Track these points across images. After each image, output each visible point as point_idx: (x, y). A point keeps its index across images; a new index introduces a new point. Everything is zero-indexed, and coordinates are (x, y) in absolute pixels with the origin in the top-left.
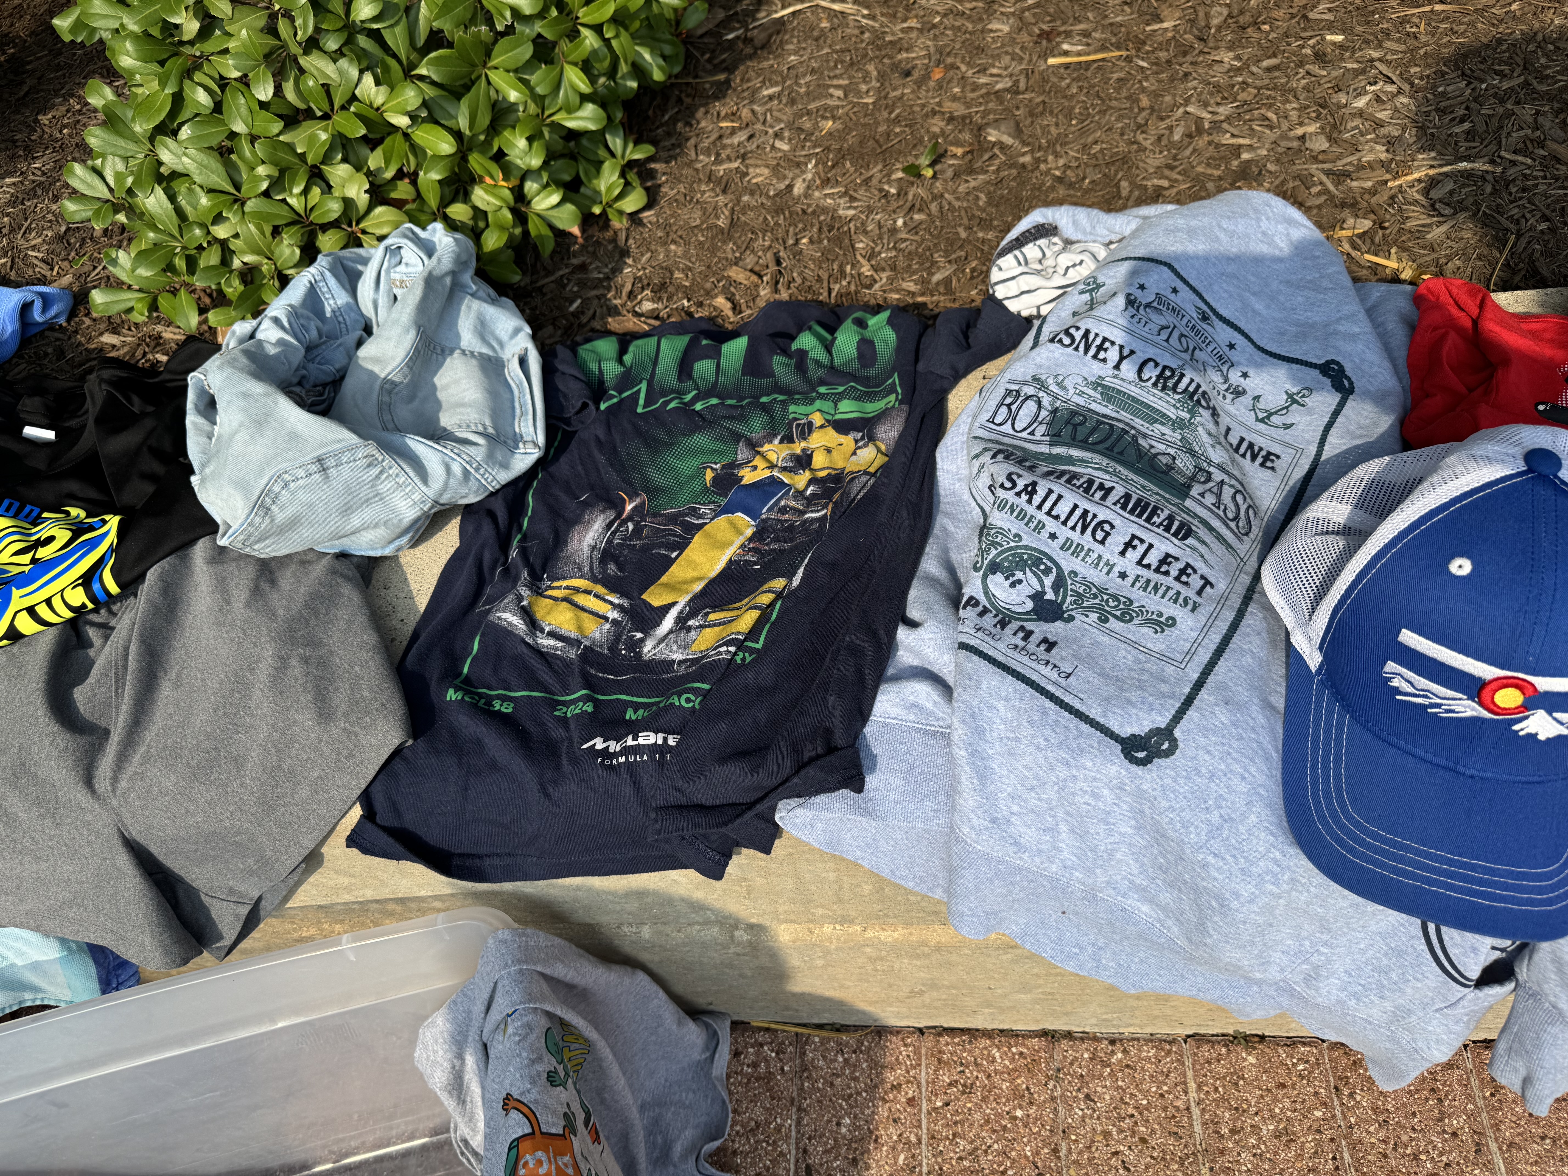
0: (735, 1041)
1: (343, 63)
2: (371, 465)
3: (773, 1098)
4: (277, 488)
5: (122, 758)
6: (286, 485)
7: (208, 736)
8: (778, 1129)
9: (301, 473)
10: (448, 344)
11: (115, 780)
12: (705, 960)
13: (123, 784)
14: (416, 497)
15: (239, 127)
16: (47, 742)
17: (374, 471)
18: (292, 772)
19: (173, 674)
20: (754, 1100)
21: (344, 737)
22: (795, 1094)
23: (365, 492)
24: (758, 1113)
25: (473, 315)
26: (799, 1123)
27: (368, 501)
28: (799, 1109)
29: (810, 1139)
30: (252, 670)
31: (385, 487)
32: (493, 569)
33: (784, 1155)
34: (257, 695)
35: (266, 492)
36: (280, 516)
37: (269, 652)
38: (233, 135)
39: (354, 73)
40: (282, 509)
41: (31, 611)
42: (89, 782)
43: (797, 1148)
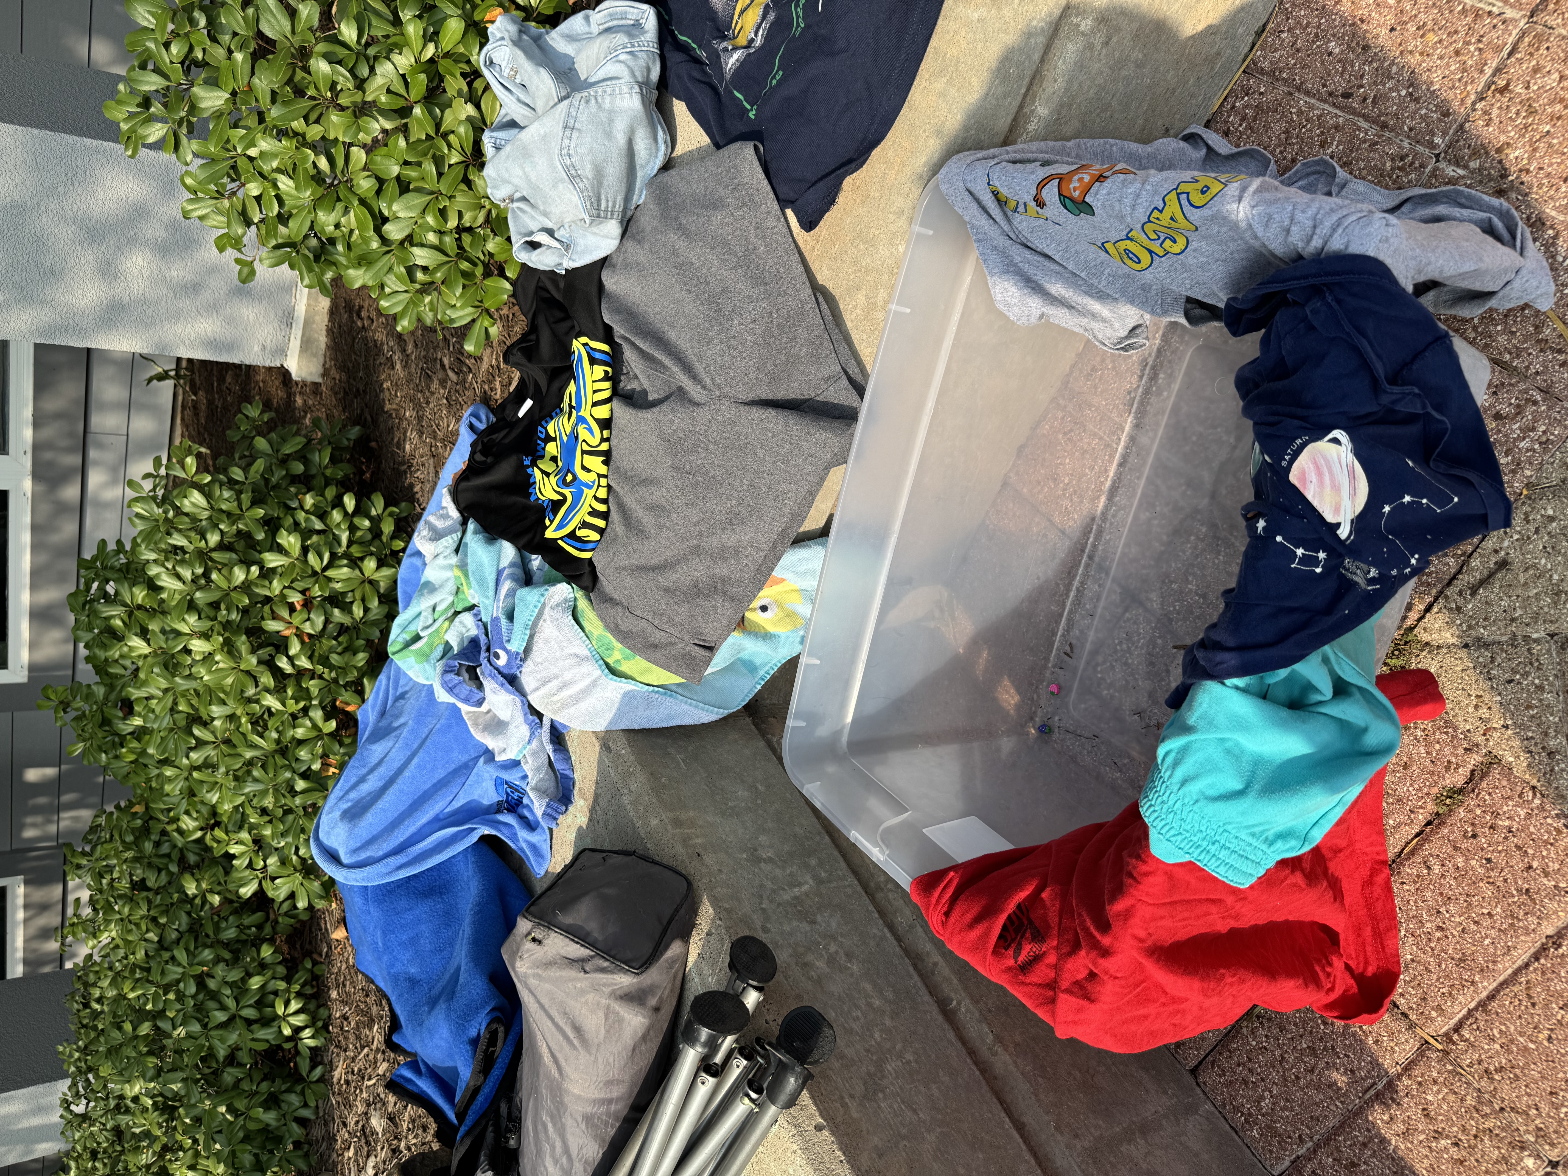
0: (1216, 131)
1: (379, 70)
2: (587, 102)
3: (1276, 111)
4: (568, 162)
5: (694, 377)
6: (569, 155)
7: (702, 304)
8: (1300, 113)
9: (566, 141)
10: (568, 66)
11: (704, 387)
12: (1100, 81)
13: (707, 381)
14: (625, 89)
15: (395, 170)
16: (662, 418)
17: (593, 101)
18: (746, 250)
19: (666, 327)
20: (1268, 128)
21: (737, 194)
22: (1286, 90)
23: (603, 117)
24: (1278, 128)
25: (558, 39)
26: (1308, 93)
27: (611, 120)
28: (1299, 89)
29: (1324, 86)
30: (677, 255)
31: (607, 105)
32: (705, 73)
33: (1322, 115)
34: (692, 256)
35: (567, 170)
36: (587, 171)
37: (672, 237)
38: (398, 178)
39: (389, 66)
40: (583, 167)
41: (595, 404)
42: (697, 404)
43: (1325, 101)
